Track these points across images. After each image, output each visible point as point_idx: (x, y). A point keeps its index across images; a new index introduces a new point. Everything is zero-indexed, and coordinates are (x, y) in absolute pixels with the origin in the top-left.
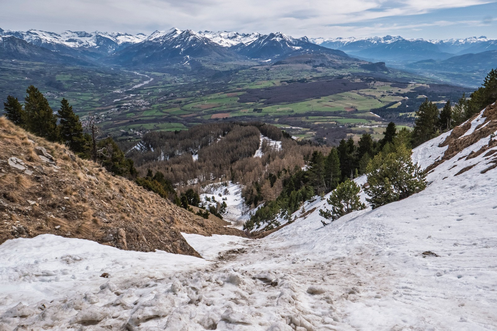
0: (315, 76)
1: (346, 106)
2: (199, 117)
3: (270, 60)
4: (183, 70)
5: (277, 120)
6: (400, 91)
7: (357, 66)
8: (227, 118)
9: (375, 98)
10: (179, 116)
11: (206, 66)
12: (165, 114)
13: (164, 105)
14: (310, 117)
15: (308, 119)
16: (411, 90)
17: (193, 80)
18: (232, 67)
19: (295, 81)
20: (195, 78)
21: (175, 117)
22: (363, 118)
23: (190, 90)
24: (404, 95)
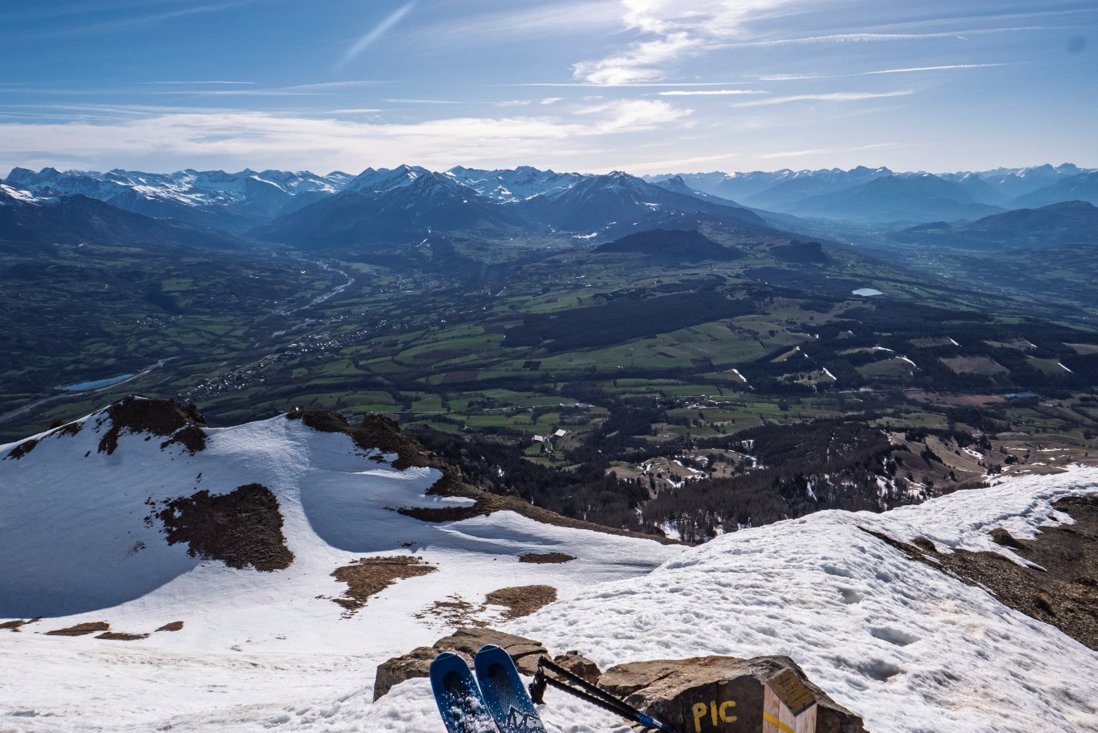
0: (666, 281)
1: (695, 357)
2: (422, 380)
3: (594, 235)
4: (415, 259)
5: (560, 386)
6: (812, 318)
7: (764, 251)
8: (472, 382)
9: (756, 339)
10: (386, 376)
11: (462, 251)
12: (361, 372)
13: (364, 350)
14: (620, 381)
15: (615, 385)
16: (836, 316)
17: (433, 283)
18: (512, 255)
19: (623, 295)
20: (437, 278)
21: (380, 379)
22: (715, 383)
23: (420, 311)
24: (812, 331)
